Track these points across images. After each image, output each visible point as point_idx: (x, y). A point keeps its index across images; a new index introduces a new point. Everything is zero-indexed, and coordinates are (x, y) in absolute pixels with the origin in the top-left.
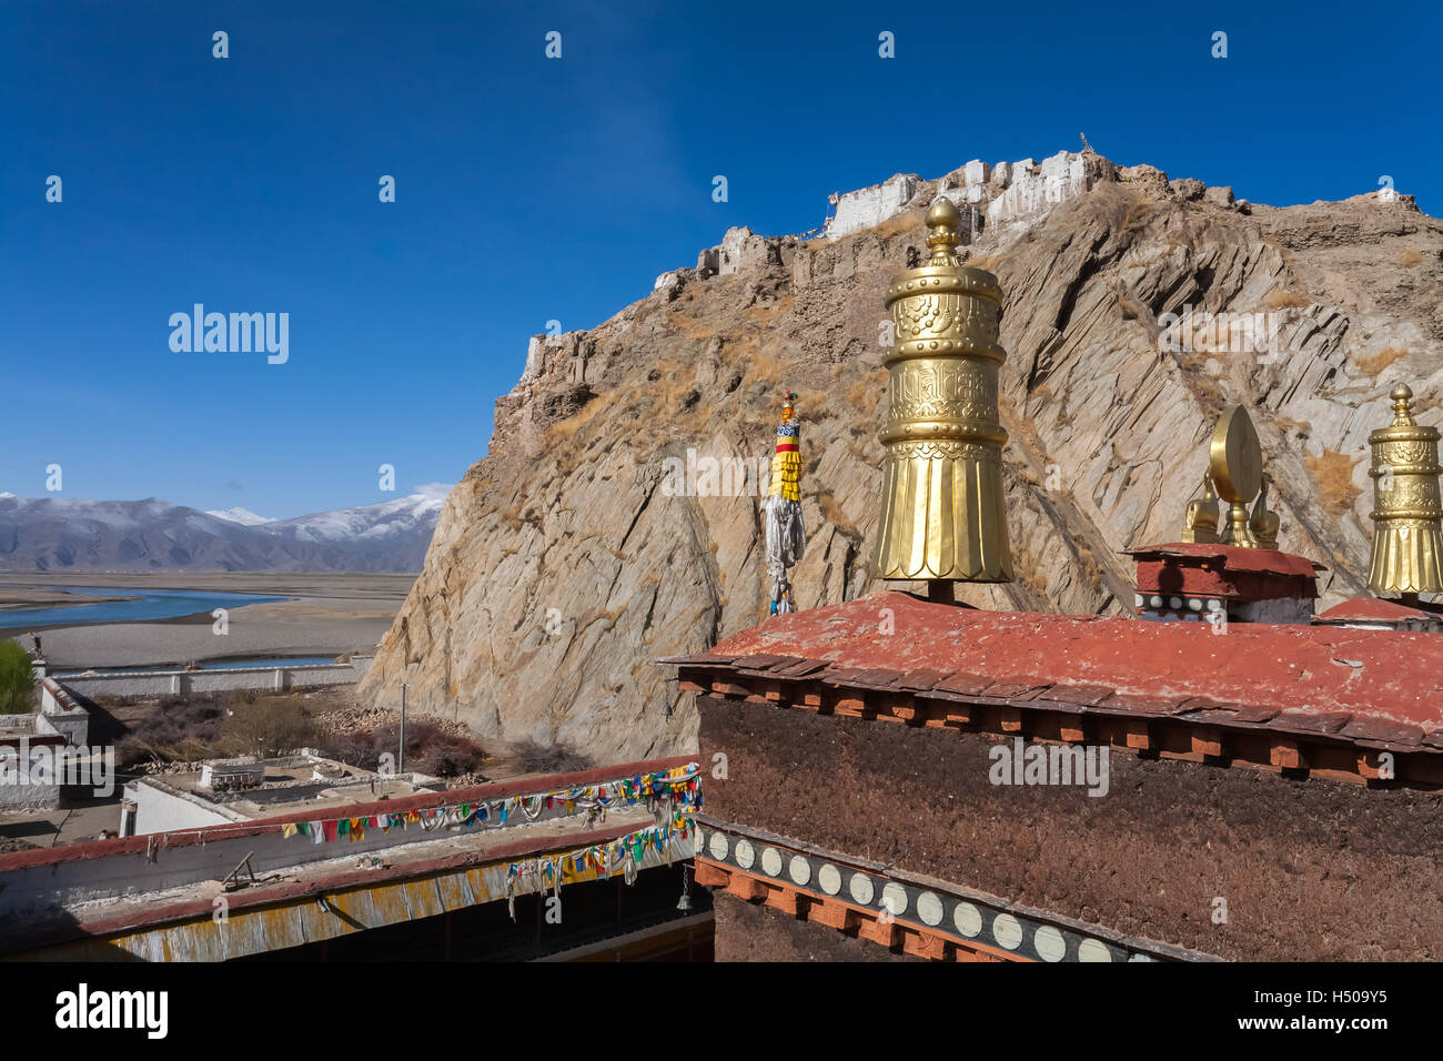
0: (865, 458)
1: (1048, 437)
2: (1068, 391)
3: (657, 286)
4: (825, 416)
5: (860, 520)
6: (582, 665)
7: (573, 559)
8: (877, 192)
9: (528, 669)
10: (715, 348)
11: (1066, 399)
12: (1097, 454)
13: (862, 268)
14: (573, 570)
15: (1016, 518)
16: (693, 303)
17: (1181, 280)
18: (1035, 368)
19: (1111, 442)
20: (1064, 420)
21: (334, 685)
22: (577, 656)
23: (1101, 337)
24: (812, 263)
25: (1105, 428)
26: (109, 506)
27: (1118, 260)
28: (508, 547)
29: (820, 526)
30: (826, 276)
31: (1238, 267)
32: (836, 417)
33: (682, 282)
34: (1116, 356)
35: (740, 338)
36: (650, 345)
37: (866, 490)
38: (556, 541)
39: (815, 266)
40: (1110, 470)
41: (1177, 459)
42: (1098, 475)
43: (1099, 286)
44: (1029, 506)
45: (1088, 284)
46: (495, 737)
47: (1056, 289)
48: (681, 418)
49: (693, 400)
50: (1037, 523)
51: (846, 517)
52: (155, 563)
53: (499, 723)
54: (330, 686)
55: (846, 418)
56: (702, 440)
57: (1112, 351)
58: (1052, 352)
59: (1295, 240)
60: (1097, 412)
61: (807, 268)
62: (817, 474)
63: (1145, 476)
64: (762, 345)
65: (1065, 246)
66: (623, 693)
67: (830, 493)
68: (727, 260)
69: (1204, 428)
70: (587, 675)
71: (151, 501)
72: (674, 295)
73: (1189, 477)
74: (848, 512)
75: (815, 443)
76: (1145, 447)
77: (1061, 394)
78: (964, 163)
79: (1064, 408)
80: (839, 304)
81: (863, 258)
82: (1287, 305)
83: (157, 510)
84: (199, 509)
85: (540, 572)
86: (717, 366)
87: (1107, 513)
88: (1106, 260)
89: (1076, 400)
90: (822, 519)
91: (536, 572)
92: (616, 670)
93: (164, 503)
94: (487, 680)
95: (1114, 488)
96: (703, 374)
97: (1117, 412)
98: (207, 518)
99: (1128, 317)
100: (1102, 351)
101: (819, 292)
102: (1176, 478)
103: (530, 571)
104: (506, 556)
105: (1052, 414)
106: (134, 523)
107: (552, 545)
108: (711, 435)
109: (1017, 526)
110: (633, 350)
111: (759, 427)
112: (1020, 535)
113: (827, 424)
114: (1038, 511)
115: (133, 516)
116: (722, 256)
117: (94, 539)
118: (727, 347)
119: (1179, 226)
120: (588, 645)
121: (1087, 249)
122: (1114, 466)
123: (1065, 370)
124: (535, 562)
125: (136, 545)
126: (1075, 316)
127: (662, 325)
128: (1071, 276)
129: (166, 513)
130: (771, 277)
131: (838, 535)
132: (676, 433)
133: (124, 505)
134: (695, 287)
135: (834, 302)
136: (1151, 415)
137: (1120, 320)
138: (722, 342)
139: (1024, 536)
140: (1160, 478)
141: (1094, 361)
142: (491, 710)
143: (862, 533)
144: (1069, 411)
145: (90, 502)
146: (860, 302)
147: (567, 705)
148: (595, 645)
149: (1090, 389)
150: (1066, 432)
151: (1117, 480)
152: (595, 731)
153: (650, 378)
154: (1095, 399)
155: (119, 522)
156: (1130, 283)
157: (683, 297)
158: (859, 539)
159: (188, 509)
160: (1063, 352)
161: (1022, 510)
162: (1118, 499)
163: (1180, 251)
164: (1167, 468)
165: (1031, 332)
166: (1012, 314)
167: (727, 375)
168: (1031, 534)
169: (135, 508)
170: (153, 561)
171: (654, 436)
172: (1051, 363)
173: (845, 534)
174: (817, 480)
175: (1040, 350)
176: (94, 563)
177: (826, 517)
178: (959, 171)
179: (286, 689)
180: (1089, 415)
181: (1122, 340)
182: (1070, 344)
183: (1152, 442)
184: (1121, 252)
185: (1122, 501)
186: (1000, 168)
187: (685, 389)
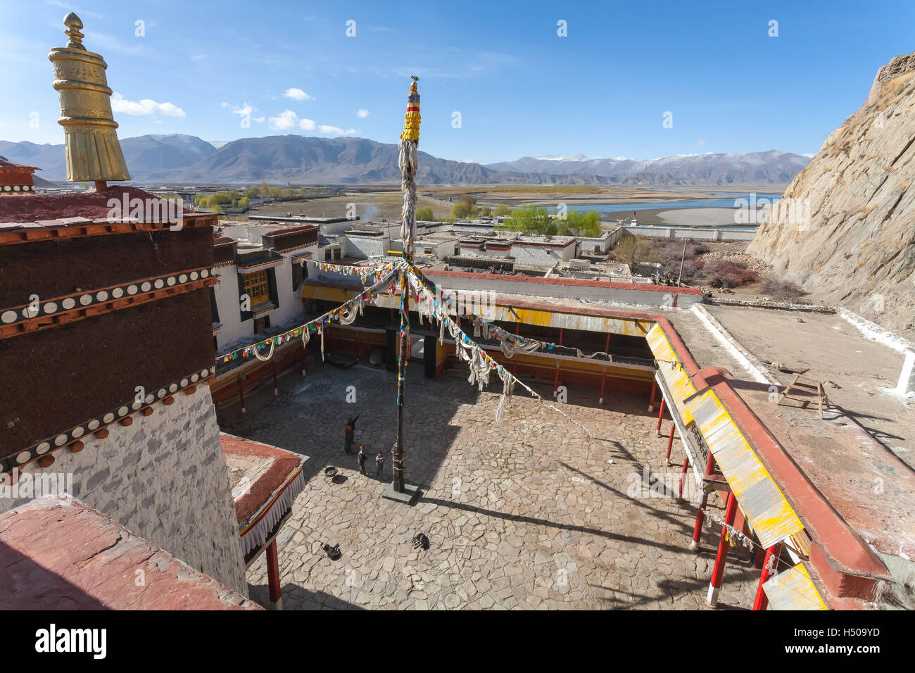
6: (839, 240)
7: (857, 174)
9: (810, 241)
14: (855, 180)
21: (745, 240)
22: (839, 234)
26: (752, 155)
28: (828, 167)
38: (854, 161)
46: (780, 275)
52: (771, 181)
53: (786, 268)
54: (742, 241)
66: (850, 259)
70: (840, 247)
71: (773, 151)
83: (776, 155)
84: (798, 154)
85: (837, 183)
91: (835, 182)
92: (856, 245)
93: (779, 152)
94: (791, 243)
98: (801, 157)
103: (833, 181)
104: (825, 173)
106: (763, 163)
107: (851, 164)
115: (763, 159)
117: (743, 171)
120: (846, 229)
124: (837, 175)
125: (763, 173)
129: (780, 157)
133: (759, 154)
142: (786, 261)
145: (744, 154)
147: (821, 264)
148: (850, 229)
152: (824, 280)
155: (756, 162)
159: (792, 154)
169: (764, 155)
170: (770, 180)
176: (742, 181)
179: (719, 240)
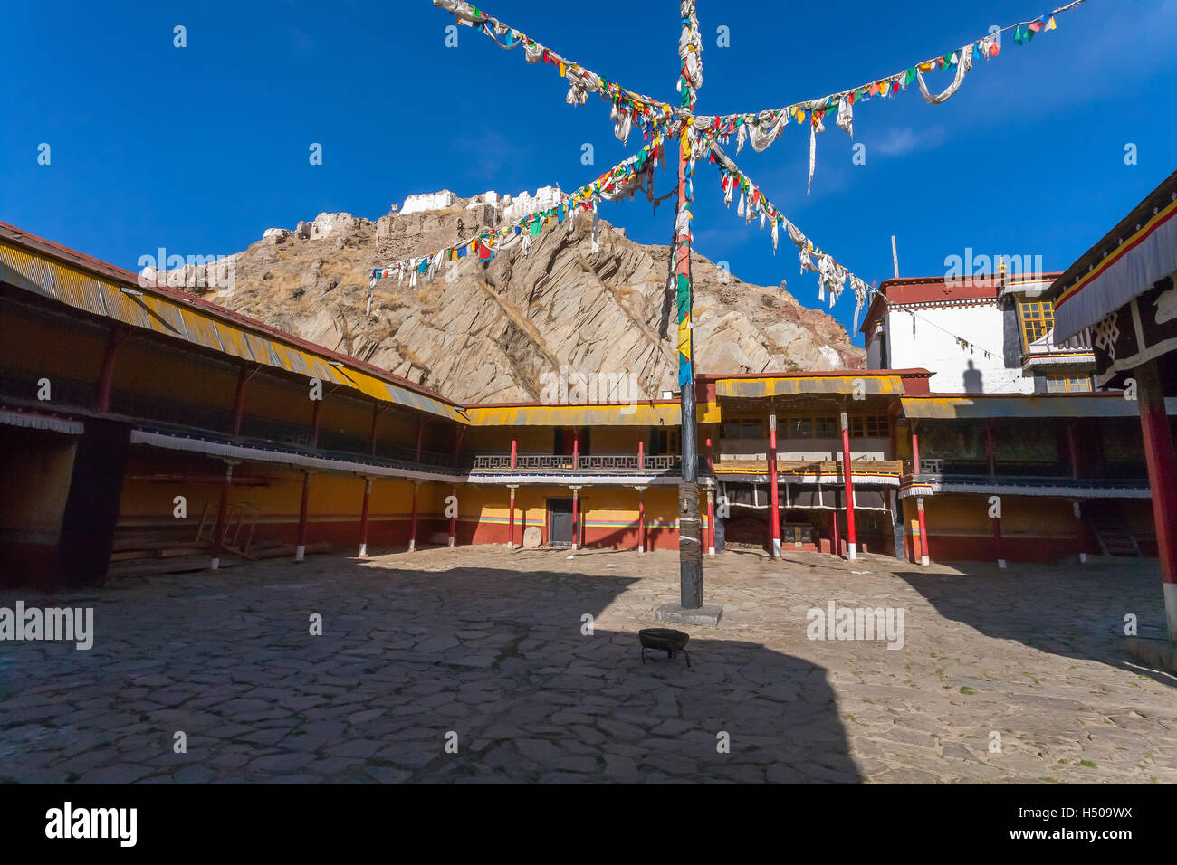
0: (433, 326)
1: (541, 327)
2: (553, 305)
3: (265, 235)
4: (400, 306)
5: (428, 361)
8: (432, 197)
10: (318, 265)
11: (551, 309)
12: (570, 337)
13: (425, 230)
15: (530, 361)
16: (294, 248)
17: (609, 259)
18: (533, 294)
19: (578, 331)
20: (550, 319)
23: (571, 279)
24: (391, 224)
25: (575, 323)
27: (578, 243)
29: (400, 364)
30: (401, 233)
31: (633, 262)
32: (409, 307)
33: (285, 235)
34: (580, 288)
35: (336, 263)
36: (259, 267)
37: (434, 343)
39: (393, 226)
40: (578, 345)
41: (615, 339)
42: (571, 348)
43: (569, 254)
44: (538, 355)
45: (563, 253)
47: (546, 251)
48: (289, 302)
49: (299, 293)
50: (543, 364)
51: (419, 359)
55: (416, 307)
56: (306, 316)
57: (578, 285)
58: (542, 285)
59: (657, 256)
60: (570, 315)
61: (388, 226)
62: (396, 337)
63: (599, 347)
64: (352, 268)
65: (552, 231)
67: (406, 347)
68: (317, 232)
69: (630, 323)
72: (279, 241)
73: (622, 349)
74: (420, 356)
75: (393, 322)
76: (597, 333)
77: (548, 306)
78: (485, 192)
79: (551, 312)
80: (409, 248)
81: (427, 224)
82: (657, 281)
86: (318, 276)
87: (576, 367)
88: (572, 242)
89: (557, 309)
90: (401, 360)
95: (580, 354)
96: (307, 280)
97: (581, 316)
99: (585, 270)
100: (572, 286)
101: (395, 241)
102: (615, 349)
105: (544, 316)
108: (314, 313)
109: (531, 366)
110: (246, 268)
111: (352, 309)
112: (532, 371)
113: (402, 311)
114: (543, 358)
116: (313, 229)
118: (325, 266)
119: (606, 235)
121: (564, 234)
122: (580, 343)
123: (551, 294)
126: (555, 268)
127: (270, 256)
128: (555, 246)
130: (356, 236)
131: (413, 368)
132: (286, 309)
134: (295, 239)
135: (406, 247)
136: (600, 318)
137: (581, 271)
138: (323, 263)
139: (535, 371)
140: (607, 349)
141: (567, 291)
143: (430, 368)
144: (554, 315)
146: (425, 247)
149: (566, 303)
150: (552, 325)
151: (582, 350)
153: (265, 278)
154: (569, 309)
156: (585, 256)
157: (286, 244)
158: (428, 372)
160: (549, 286)
161: (534, 357)
162: (582, 360)
163: (609, 246)
164: (611, 343)
165: (532, 272)
166: (521, 262)
167: (325, 283)
168: (539, 371)
171: (270, 308)
172: (542, 291)
173: (419, 368)
174: (396, 340)
175: (537, 282)
177: (404, 359)
178: (482, 195)
180: (565, 316)
181: (583, 281)
182: (553, 282)
183: (601, 331)
184: (580, 240)
185: (584, 362)
186: (507, 197)
187: (295, 285)
